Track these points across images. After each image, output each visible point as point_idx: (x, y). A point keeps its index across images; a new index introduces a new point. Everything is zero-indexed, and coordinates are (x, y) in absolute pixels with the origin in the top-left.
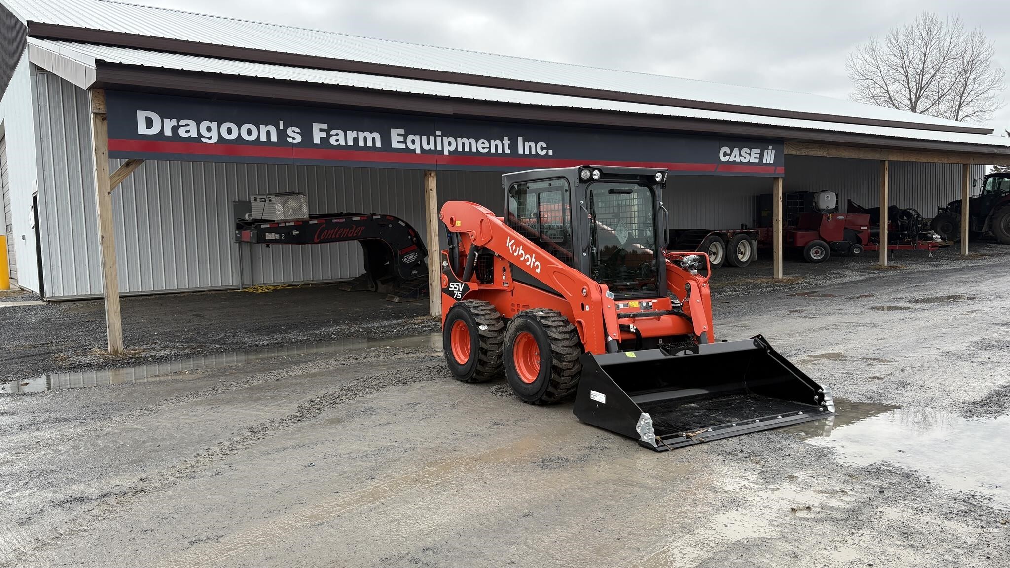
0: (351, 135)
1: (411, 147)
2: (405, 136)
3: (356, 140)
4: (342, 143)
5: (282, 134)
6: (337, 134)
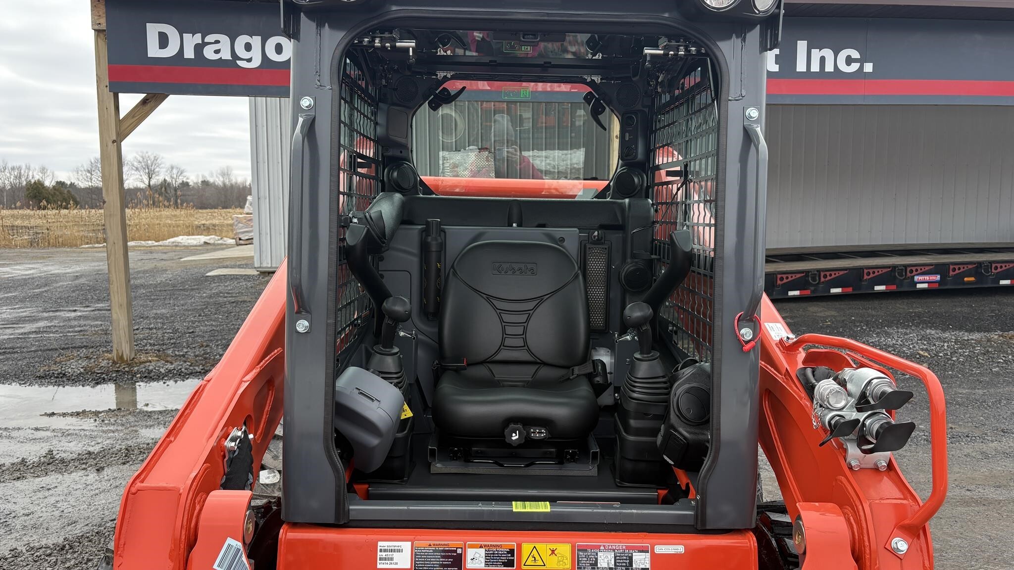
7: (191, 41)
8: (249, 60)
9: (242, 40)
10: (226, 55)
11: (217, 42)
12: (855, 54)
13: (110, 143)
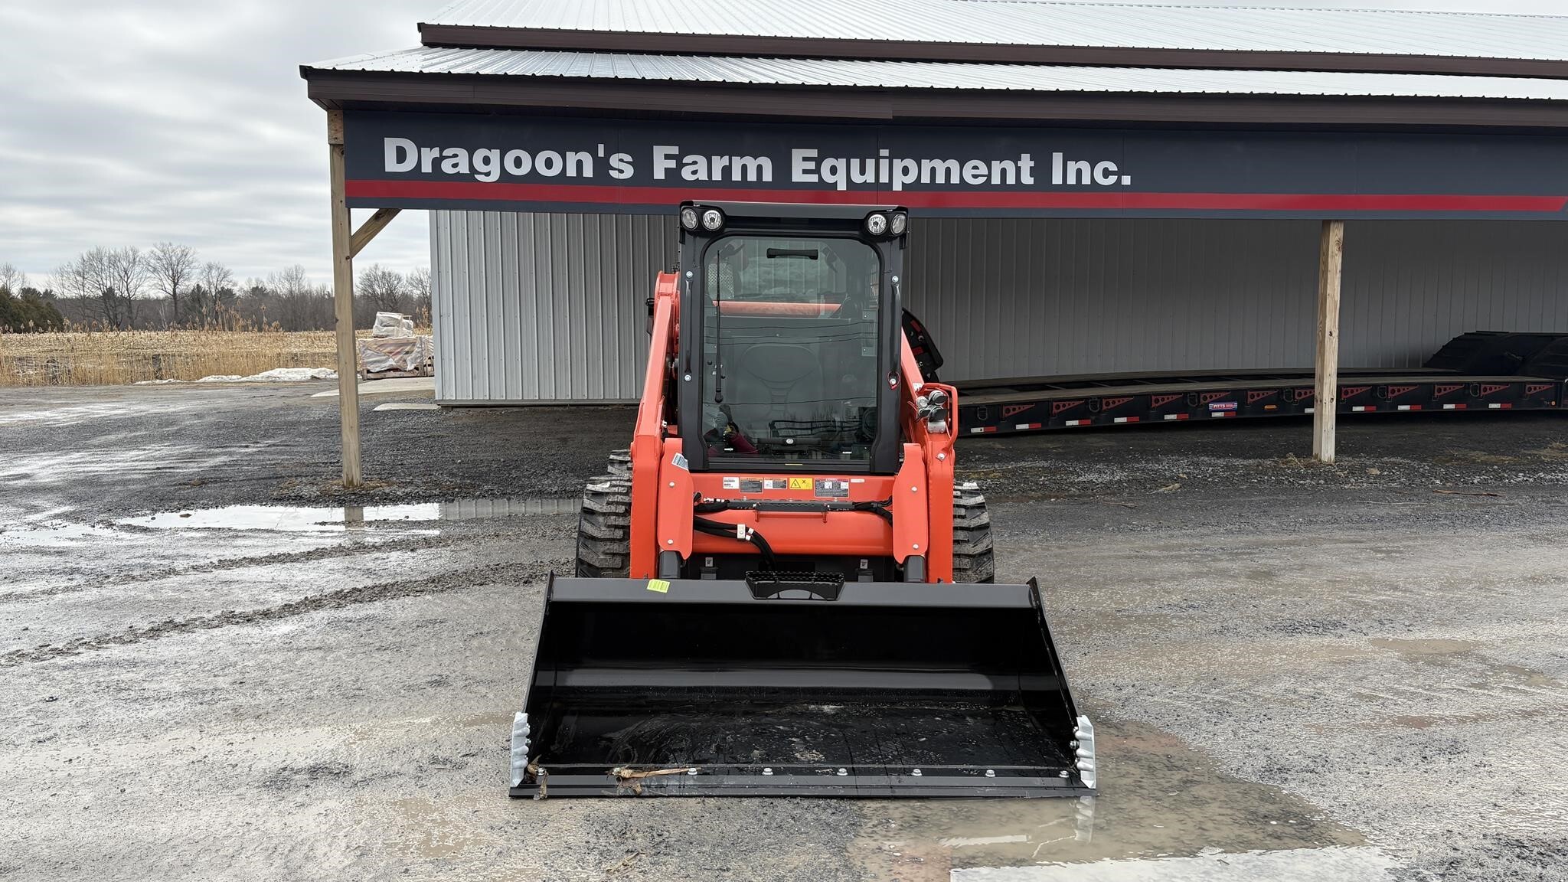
0: (719, 163)
1: (828, 178)
2: (819, 162)
3: (727, 171)
4: (703, 176)
5: (602, 166)
6: (695, 163)
7: (429, 155)
8: (488, 174)
9: (480, 154)
10: (464, 169)
11: (455, 156)
12: (1112, 167)
13: (344, 260)
